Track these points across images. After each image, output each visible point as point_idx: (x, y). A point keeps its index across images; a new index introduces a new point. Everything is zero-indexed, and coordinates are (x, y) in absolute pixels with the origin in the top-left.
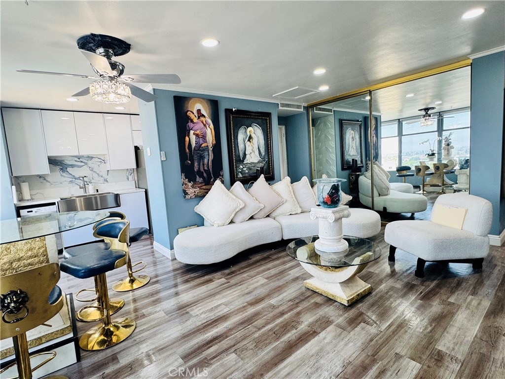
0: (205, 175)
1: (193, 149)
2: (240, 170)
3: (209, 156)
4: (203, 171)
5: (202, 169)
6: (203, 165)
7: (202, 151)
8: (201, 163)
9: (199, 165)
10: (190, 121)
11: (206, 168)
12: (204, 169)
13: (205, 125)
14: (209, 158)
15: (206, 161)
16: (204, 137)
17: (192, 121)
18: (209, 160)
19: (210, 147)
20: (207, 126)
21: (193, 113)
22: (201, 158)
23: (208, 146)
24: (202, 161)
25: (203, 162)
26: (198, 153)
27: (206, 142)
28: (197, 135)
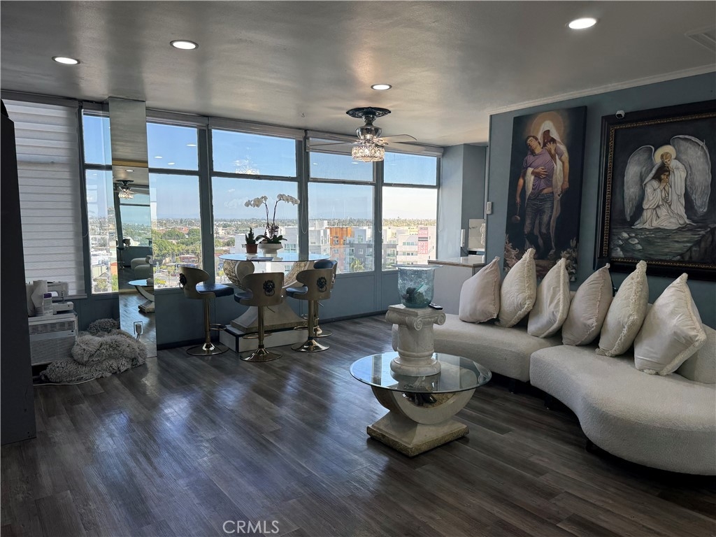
0: (540, 241)
1: (527, 197)
2: (621, 242)
3: (552, 210)
4: (538, 234)
5: (536, 232)
6: (540, 224)
7: (542, 200)
8: (537, 222)
9: (533, 224)
10: (529, 153)
11: (544, 231)
12: (540, 232)
13: (553, 157)
14: (553, 212)
15: (545, 218)
16: (549, 176)
17: (533, 153)
18: (551, 217)
19: (556, 195)
20: (557, 157)
21: (537, 139)
22: (539, 212)
23: (553, 193)
24: (538, 217)
25: (541, 219)
26: (534, 205)
27: (551, 186)
28: (537, 175)
